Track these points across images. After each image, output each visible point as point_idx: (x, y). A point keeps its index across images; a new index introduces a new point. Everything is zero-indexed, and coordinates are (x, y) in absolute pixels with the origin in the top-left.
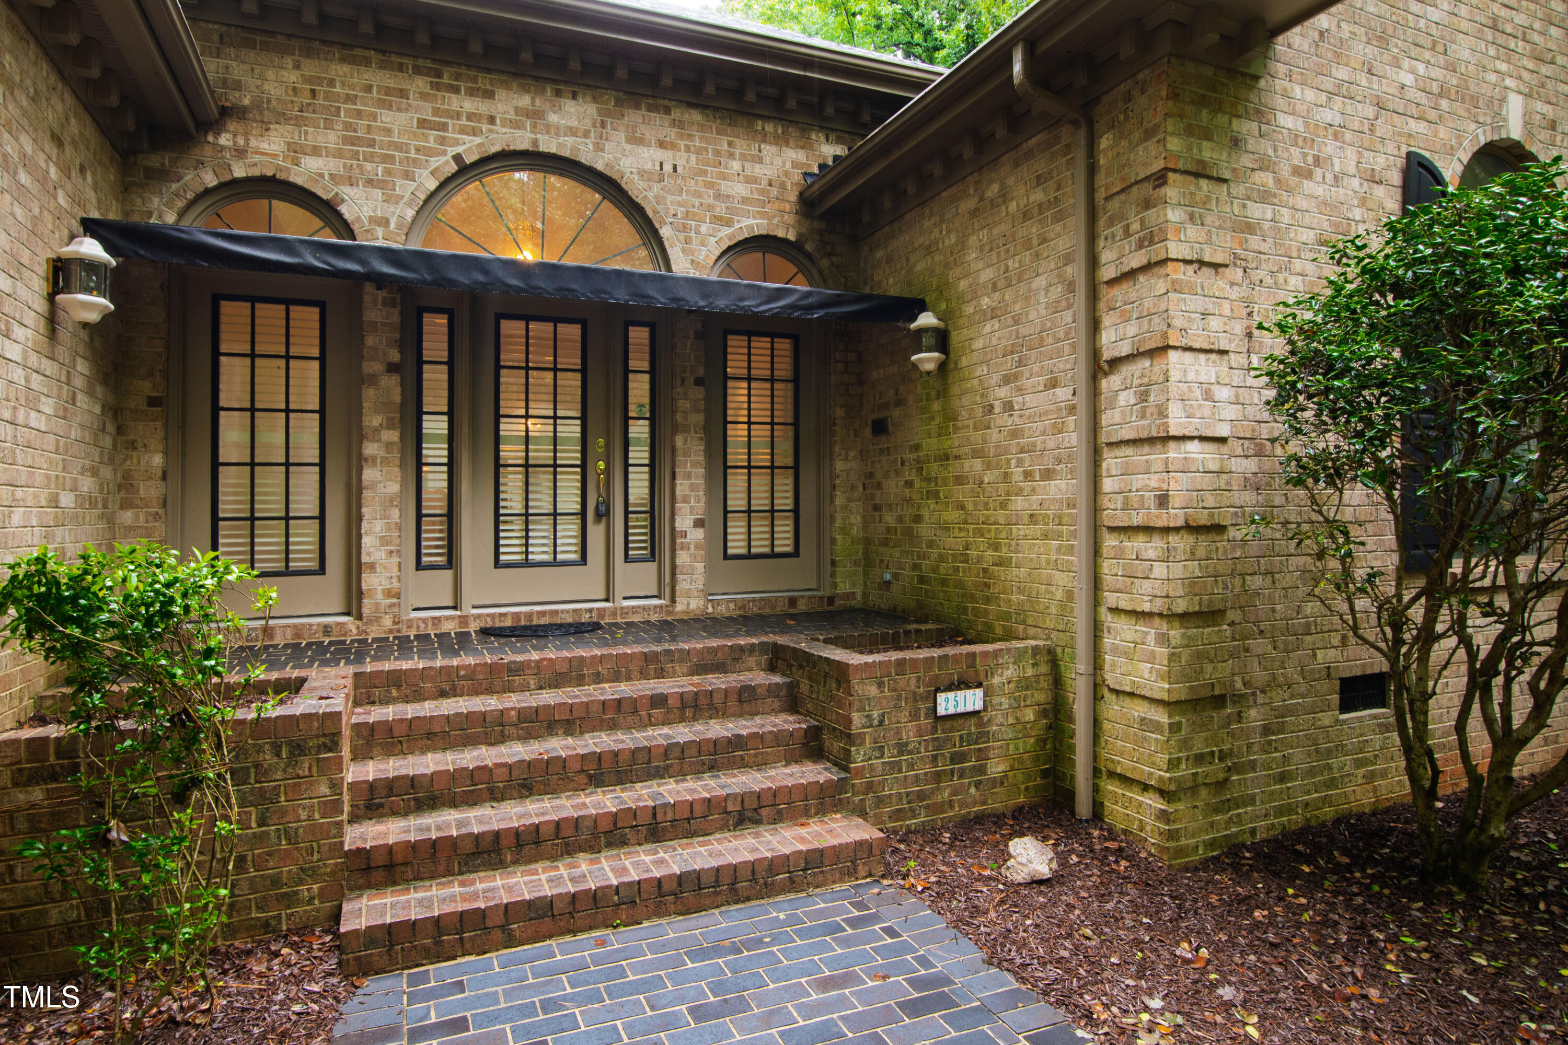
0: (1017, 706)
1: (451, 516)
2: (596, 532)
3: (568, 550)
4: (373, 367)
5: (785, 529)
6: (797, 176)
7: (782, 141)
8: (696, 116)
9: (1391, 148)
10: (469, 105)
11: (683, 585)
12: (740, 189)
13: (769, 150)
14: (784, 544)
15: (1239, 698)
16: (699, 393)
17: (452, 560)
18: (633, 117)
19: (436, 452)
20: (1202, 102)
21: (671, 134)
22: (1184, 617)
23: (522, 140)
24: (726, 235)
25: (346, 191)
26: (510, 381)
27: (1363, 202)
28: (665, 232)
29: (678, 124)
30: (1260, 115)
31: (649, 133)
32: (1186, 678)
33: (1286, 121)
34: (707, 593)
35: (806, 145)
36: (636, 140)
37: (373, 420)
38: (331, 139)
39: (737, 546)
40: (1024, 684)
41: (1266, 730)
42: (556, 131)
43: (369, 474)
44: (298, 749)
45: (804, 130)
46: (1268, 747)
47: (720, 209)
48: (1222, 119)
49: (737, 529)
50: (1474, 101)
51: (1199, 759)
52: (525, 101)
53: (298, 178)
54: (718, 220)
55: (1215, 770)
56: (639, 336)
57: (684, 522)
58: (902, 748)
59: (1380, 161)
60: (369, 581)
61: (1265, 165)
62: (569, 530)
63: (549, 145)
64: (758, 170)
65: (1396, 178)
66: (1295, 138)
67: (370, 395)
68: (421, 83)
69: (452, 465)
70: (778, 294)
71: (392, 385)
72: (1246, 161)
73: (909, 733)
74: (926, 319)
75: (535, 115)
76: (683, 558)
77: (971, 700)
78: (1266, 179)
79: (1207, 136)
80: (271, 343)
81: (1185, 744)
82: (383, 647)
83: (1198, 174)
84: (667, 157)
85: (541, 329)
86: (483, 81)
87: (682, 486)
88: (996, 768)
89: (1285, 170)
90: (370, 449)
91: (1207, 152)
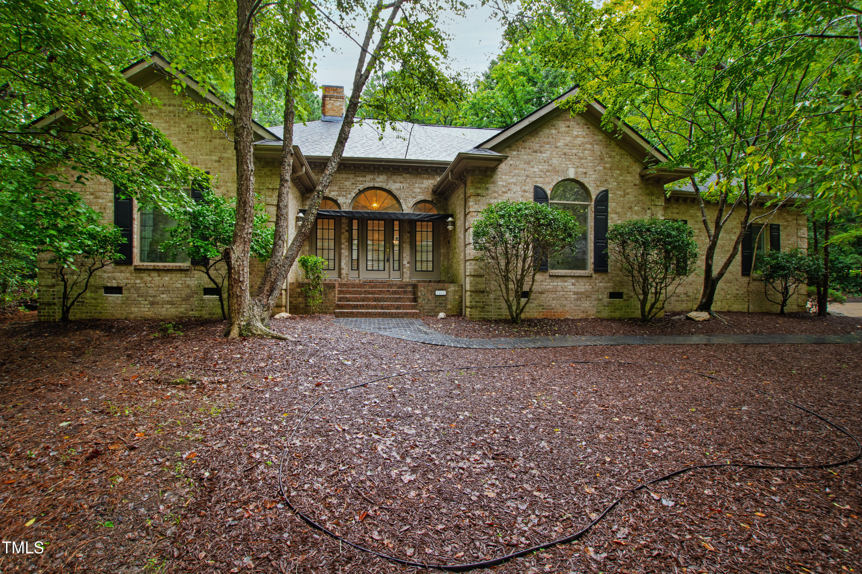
0: (454, 295)
1: (358, 260)
2: (387, 264)
3: (381, 267)
4: (343, 231)
5: (430, 264)
6: (432, 186)
7: (428, 179)
8: (408, 175)
9: (530, 184)
10: (361, 179)
11: (405, 276)
12: (418, 190)
13: (425, 181)
14: (430, 269)
15: (488, 292)
16: (408, 235)
17: (358, 269)
18: (394, 177)
19: (355, 247)
20: (479, 182)
21: (402, 180)
22: (474, 276)
23: (371, 185)
24: (415, 201)
25: (339, 198)
26: (370, 233)
27: (522, 196)
28: (401, 201)
29: (404, 178)
30: (493, 183)
31: (398, 180)
32: (473, 286)
33: (501, 183)
34: (410, 278)
35: (434, 179)
36: (395, 182)
37: (343, 241)
38: (336, 188)
39: (419, 269)
40: (455, 291)
41: (495, 299)
42: (378, 182)
43: (343, 251)
44: (330, 288)
45: (433, 176)
46: (495, 302)
47: (414, 195)
48: (483, 185)
49: (419, 265)
50: (558, 172)
51: (477, 302)
52: (372, 177)
53: (330, 196)
54: (413, 197)
55: (481, 304)
56: (396, 223)
57: (405, 262)
58: (429, 300)
59: (527, 188)
60: (343, 271)
61: (495, 192)
62: (381, 264)
63: (377, 185)
64: (422, 186)
65: (532, 190)
66: (503, 186)
67: (343, 236)
68: (352, 176)
69: (358, 250)
70: (419, 215)
71: (347, 234)
72: (490, 192)
73: (430, 297)
74: (450, 219)
75: (374, 179)
76: (405, 270)
77: (443, 293)
78: (496, 195)
79: (480, 188)
80: (326, 227)
81: (473, 299)
82: (345, 285)
83: (478, 195)
84: (401, 185)
85: (376, 222)
86: (364, 174)
87: (405, 255)
88: (449, 307)
89: (500, 192)
90: (343, 246)
91: (479, 191)
